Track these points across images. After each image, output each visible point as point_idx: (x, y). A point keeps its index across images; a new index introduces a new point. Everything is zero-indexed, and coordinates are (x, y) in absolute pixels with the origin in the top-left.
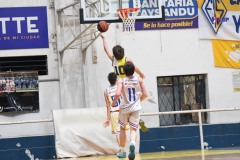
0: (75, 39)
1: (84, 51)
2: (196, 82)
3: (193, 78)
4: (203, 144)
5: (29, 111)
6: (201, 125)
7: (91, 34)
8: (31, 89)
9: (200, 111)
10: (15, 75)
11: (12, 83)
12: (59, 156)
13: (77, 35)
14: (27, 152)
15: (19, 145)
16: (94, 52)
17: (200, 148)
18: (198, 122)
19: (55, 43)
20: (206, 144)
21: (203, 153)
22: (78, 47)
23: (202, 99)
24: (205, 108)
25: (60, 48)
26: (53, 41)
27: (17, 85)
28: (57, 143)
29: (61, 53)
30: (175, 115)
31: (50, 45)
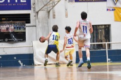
0: (45, 6)
1: (49, 12)
2: (105, 28)
3: (104, 27)
4: (108, 59)
5: (21, 41)
6: (107, 50)
7: (52, 3)
8: (22, 30)
9: (106, 43)
10: (14, 23)
11: (13, 27)
12: (35, 64)
13: (45, 4)
14: (19, 61)
15: (15, 58)
16: (54, 12)
17: (106, 61)
18: (105, 48)
19: (34, 8)
20: (110, 60)
21: (108, 64)
22: (46, 10)
23: (108, 37)
24: (109, 41)
25: (37, 10)
26: (33, 6)
27: (15, 28)
28: (34, 57)
29: (37, 13)
30: (94, 45)
31: (32, 9)
